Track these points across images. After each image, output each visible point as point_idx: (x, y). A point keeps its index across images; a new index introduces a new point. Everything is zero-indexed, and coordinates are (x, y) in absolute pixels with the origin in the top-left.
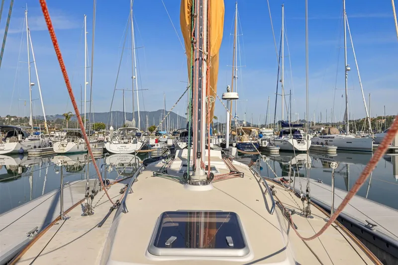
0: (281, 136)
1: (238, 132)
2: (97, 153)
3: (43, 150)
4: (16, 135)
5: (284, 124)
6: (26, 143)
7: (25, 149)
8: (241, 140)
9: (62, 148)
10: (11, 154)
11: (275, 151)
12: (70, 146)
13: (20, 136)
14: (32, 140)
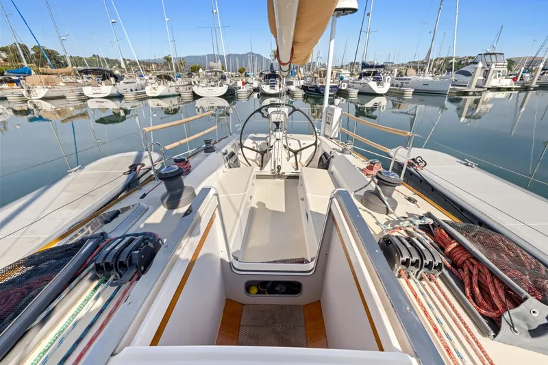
0: (360, 78)
1: (320, 74)
2: (187, 96)
3: (138, 94)
5: (364, 66)
6: (121, 87)
7: (121, 92)
8: (322, 83)
9: (154, 91)
10: (110, 97)
11: (354, 94)
12: (161, 89)
13: (112, 79)
14: (127, 83)
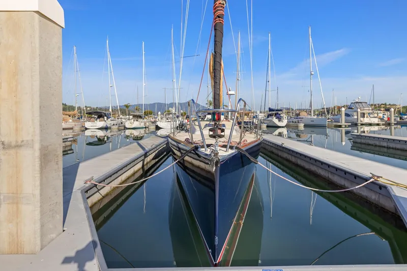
0: (268, 117)
4: (103, 117)
5: (270, 110)
11: (263, 126)
